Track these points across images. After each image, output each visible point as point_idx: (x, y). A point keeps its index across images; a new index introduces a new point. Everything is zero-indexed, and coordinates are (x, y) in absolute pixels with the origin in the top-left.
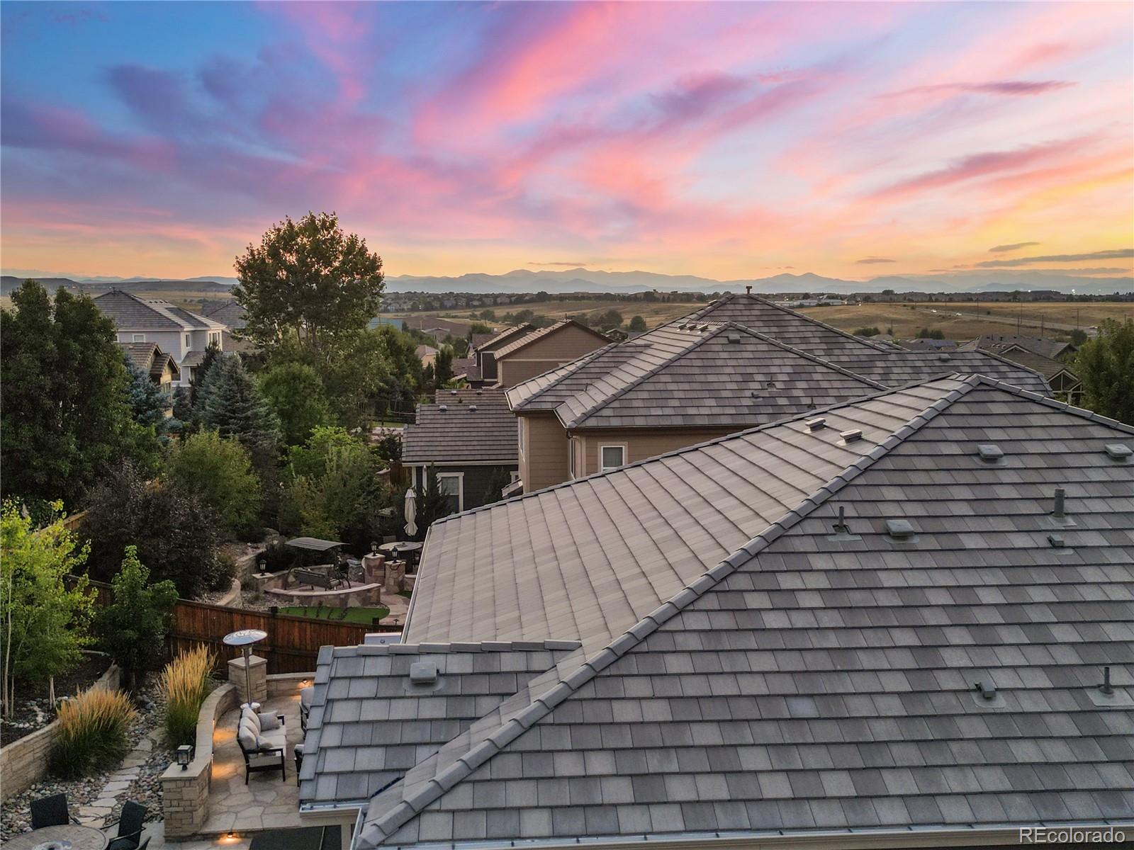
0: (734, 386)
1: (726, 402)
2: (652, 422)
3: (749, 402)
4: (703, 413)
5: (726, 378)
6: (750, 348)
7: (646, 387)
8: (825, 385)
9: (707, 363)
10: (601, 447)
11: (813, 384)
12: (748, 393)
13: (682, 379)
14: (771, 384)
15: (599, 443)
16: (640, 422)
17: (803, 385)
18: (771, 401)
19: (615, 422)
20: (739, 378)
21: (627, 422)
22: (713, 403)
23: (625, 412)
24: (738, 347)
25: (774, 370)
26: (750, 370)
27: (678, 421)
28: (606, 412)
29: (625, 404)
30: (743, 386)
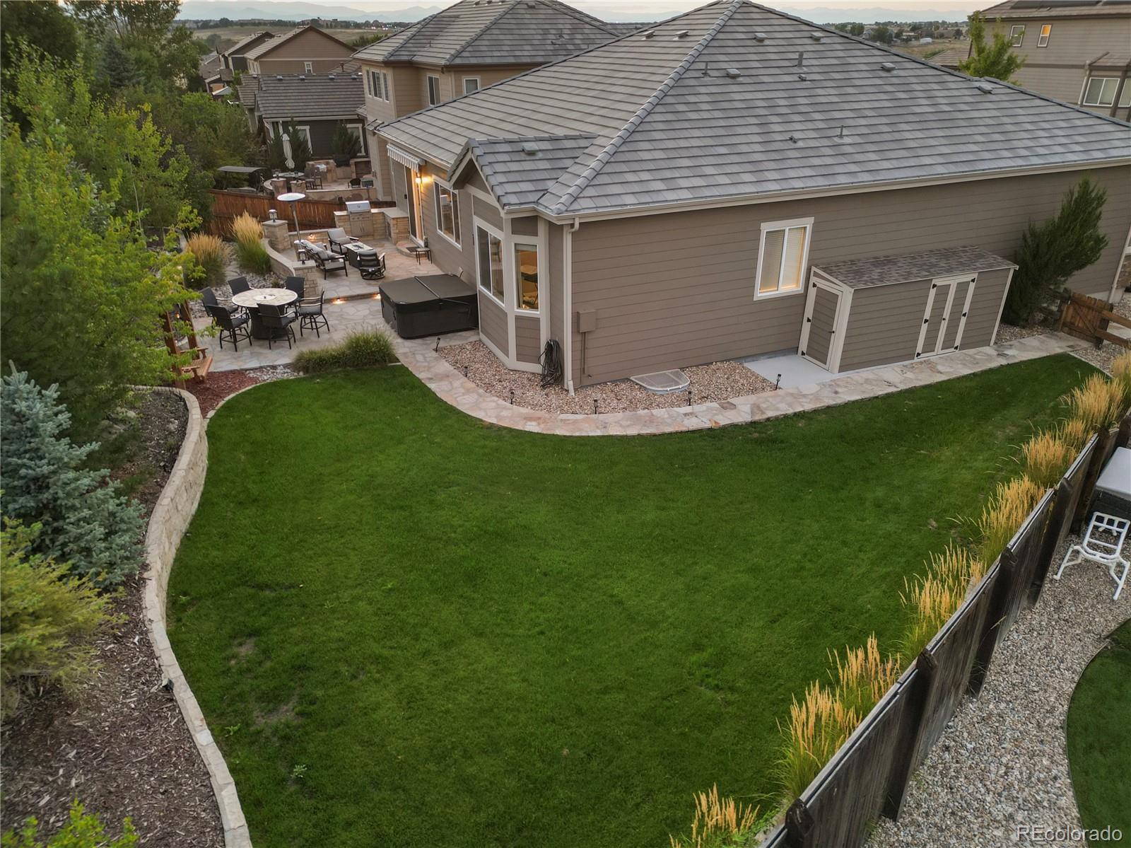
0: (540, 37)
1: (538, 48)
2: (496, 61)
3: (551, 48)
4: (525, 55)
5: (533, 32)
6: (541, 11)
7: (485, 37)
8: (592, 36)
9: (519, 21)
10: (465, 78)
11: (586, 36)
12: (549, 42)
13: (506, 32)
14: (561, 36)
15: (463, 77)
16: (488, 61)
17: (579, 36)
18: (564, 47)
19: (473, 61)
20: (541, 32)
21: (480, 61)
22: (528, 48)
23: (478, 54)
24: (535, 11)
25: (560, 26)
26: (547, 26)
27: (512, 60)
28: (464, 54)
29: (476, 49)
30: (545, 37)
